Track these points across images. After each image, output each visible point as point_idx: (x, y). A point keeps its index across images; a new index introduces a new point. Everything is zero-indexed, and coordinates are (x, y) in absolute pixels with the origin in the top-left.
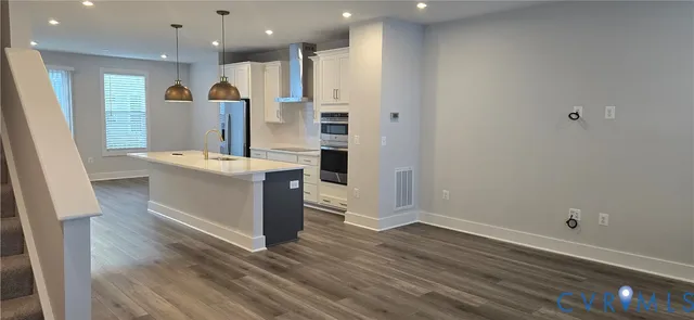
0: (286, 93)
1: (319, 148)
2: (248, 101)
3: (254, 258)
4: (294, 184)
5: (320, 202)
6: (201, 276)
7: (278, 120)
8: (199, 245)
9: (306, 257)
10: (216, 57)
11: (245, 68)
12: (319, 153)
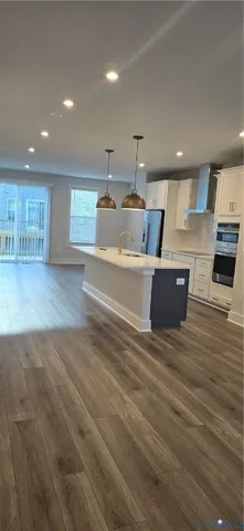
0: (193, 206)
1: (214, 253)
2: (163, 211)
3: (139, 338)
4: (180, 281)
5: (210, 299)
6: (94, 345)
7: (184, 228)
8: (103, 319)
9: (181, 344)
10: (145, 176)
11: (164, 184)
12: (213, 257)
